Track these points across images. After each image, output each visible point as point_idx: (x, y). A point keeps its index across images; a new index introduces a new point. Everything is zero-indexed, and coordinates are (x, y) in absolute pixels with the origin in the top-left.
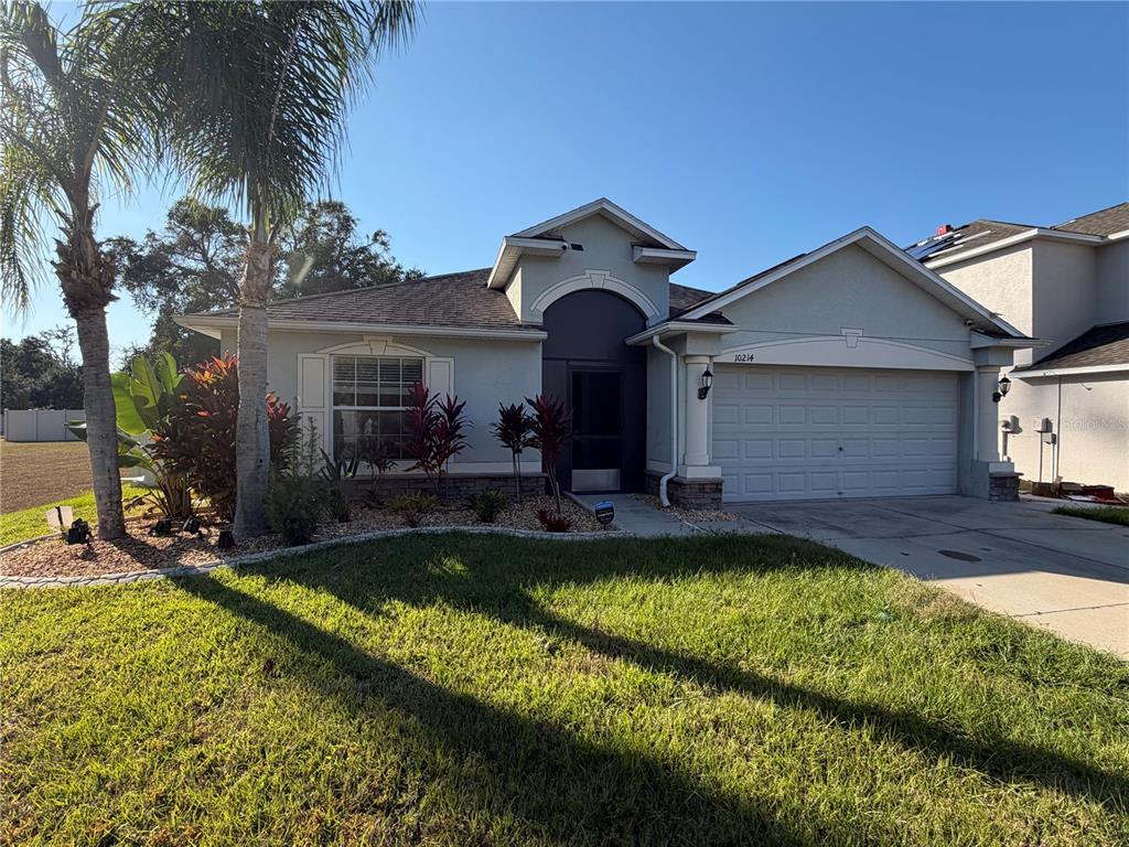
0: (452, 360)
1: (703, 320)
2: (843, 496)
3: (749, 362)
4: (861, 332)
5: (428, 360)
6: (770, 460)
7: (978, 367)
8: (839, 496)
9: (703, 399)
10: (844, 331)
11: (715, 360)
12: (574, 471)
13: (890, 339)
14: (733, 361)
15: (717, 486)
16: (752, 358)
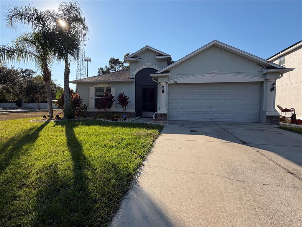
0: (116, 87)
1: (162, 73)
2: (212, 121)
3: (178, 83)
4: (216, 72)
5: (111, 87)
6: (188, 109)
7: (266, 80)
8: (210, 121)
9: (163, 93)
10: (210, 72)
11: (168, 83)
12: (143, 112)
13: (228, 73)
14: (174, 83)
15: (165, 115)
16: (179, 82)
